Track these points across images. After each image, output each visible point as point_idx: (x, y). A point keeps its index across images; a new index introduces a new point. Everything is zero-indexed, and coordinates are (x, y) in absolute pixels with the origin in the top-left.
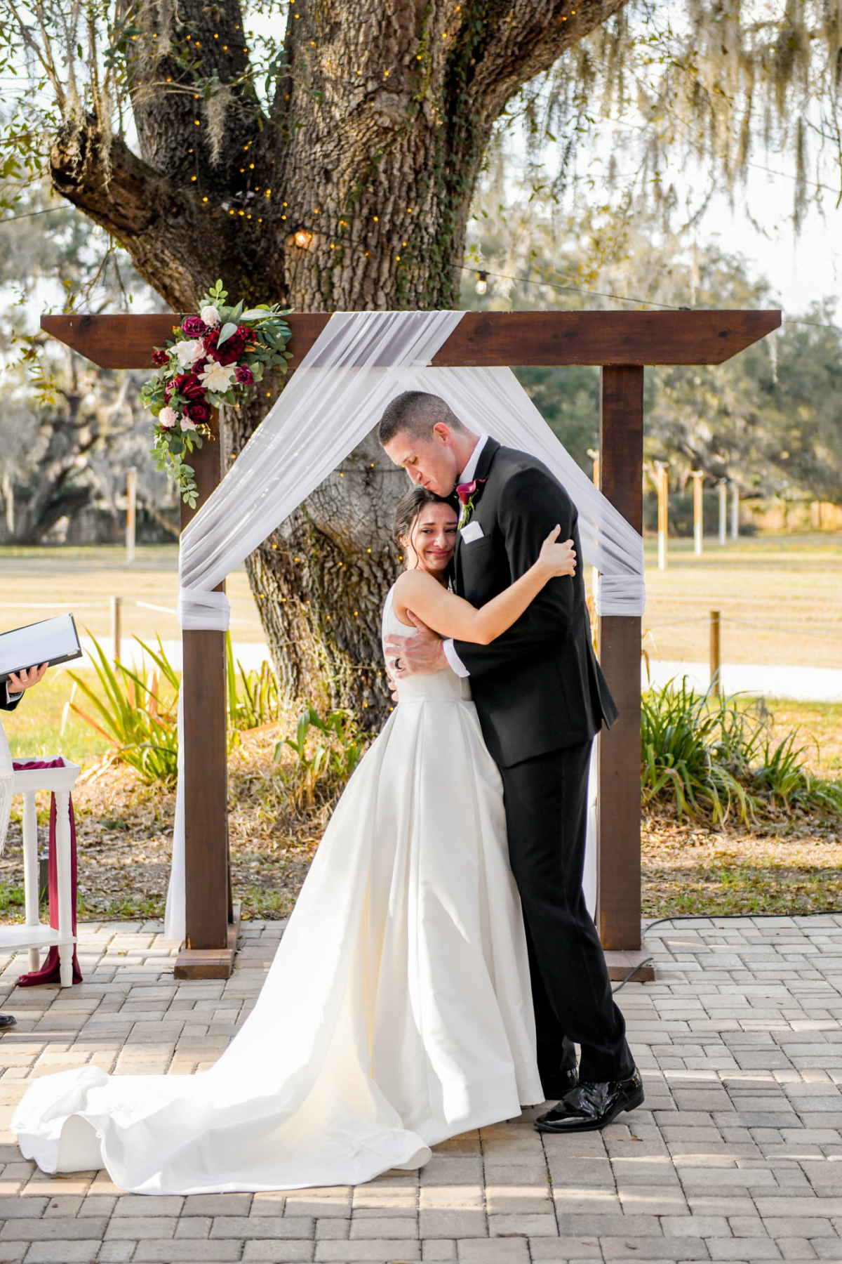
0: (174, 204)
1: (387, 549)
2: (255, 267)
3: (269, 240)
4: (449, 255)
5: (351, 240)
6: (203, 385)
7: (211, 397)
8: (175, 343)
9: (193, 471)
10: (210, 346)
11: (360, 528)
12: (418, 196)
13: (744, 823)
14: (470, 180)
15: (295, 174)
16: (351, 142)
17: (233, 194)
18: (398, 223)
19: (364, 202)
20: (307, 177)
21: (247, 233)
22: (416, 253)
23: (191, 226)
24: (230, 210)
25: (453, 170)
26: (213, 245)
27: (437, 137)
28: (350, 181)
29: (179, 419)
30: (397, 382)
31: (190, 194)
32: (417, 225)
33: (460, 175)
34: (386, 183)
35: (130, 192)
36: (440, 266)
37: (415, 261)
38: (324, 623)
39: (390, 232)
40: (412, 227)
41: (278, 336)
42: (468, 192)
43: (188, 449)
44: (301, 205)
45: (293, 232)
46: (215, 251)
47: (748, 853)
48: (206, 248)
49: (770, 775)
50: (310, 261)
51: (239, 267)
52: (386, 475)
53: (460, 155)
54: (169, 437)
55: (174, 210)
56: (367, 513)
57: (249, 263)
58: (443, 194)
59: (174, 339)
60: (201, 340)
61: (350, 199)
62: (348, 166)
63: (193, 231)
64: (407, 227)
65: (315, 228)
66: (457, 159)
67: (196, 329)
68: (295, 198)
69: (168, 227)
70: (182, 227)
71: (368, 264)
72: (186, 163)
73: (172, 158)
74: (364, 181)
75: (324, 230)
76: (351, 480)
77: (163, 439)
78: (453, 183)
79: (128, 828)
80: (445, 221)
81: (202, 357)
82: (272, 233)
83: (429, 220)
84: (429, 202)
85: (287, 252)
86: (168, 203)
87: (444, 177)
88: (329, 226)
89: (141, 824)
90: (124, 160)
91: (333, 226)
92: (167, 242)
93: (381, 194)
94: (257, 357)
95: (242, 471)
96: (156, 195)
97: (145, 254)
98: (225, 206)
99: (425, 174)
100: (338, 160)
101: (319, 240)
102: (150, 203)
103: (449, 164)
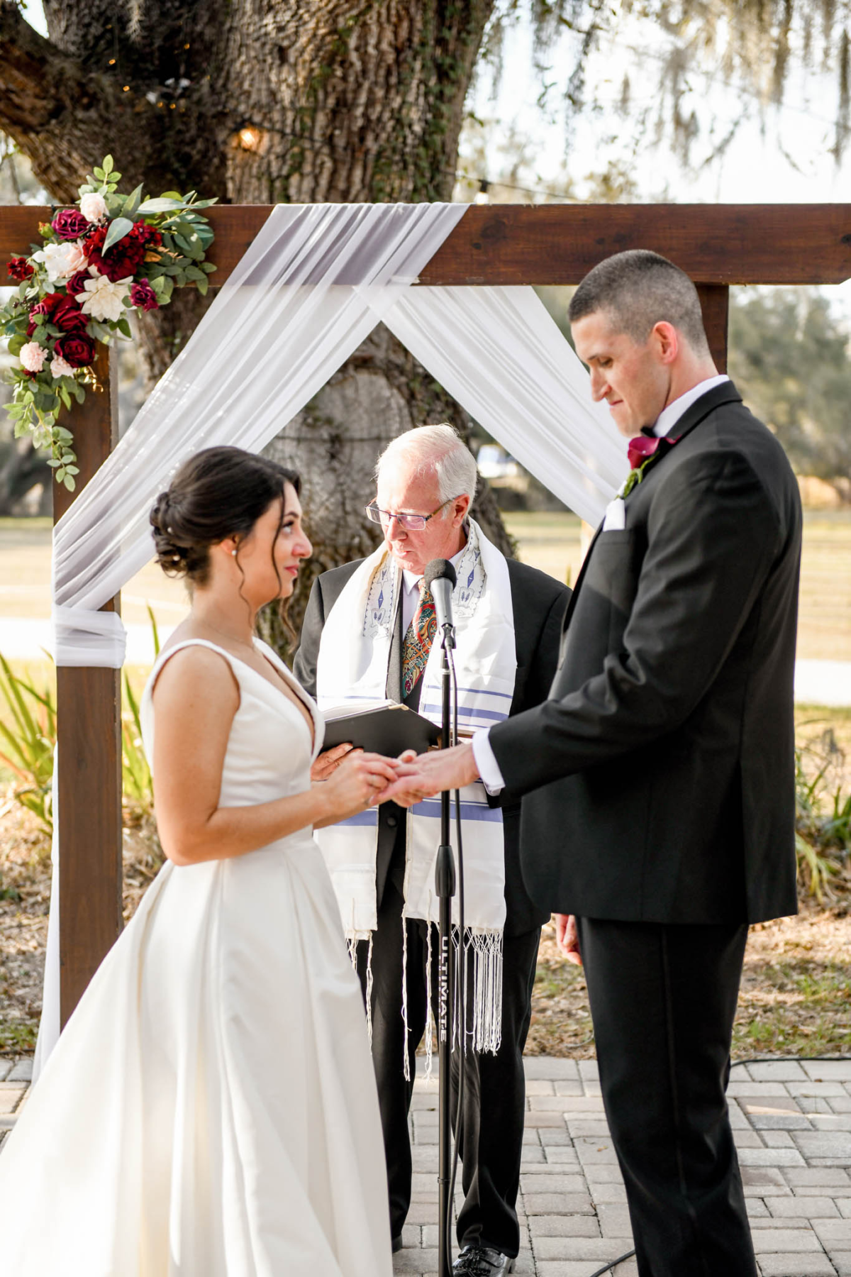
0: (85, 93)
1: (357, 540)
2: (189, 175)
3: (207, 140)
4: (439, 162)
5: (312, 140)
6: (85, 311)
7: (97, 328)
8: (42, 247)
9: (70, 436)
10: (92, 253)
11: (322, 513)
12: (400, 82)
13: (814, 896)
14: (467, 64)
15: (240, 55)
16: (313, 9)
17: (162, 83)
18: (374, 117)
19: (330, 89)
20: (256, 57)
21: (180, 132)
22: (397, 158)
23: (106, 121)
24: (158, 101)
25: (445, 51)
26: (134, 148)
27: (425, 5)
28: (312, 61)
29: (49, 359)
30: (368, 308)
31: (106, 81)
32: (399, 121)
33: (454, 57)
34: (358, 65)
35: (26, 75)
36: (428, 175)
37: (395, 168)
38: (277, 632)
39: (363, 130)
40: (391, 124)
41: (194, 238)
42: (464, 80)
43: (63, 404)
44: (248, 94)
45: (237, 130)
46: (137, 154)
47: (826, 942)
48: (127, 151)
49: (842, 829)
50: (259, 167)
51: (169, 176)
52: (357, 445)
53: (454, 31)
54: (34, 387)
55: (85, 101)
56: (331, 494)
57: (182, 170)
58: (433, 81)
59: (41, 242)
60: (81, 243)
61: (313, 85)
62: (309, 42)
63: (109, 128)
64: (385, 124)
65: (267, 124)
66: (450, 35)
67: (73, 228)
68: (241, 84)
69: (76, 122)
70: (95, 123)
71: (334, 173)
72: (102, 42)
73: (84, 36)
74: (330, 61)
75: (278, 126)
76: (312, 451)
77: (26, 389)
78: (446, 67)
79: (21, 899)
80: (434, 117)
81: (81, 268)
82: (212, 131)
83: (414, 115)
84: (414, 90)
85: (230, 156)
86: (76, 91)
87: (434, 59)
88: (283, 122)
89: (37, 894)
90: (18, 33)
91: (289, 121)
92: (74, 141)
93: (351, 79)
94: (163, 270)
95: (142, 437)
96: (60, 80)
97: (47, 157)
98: (152, 97)
99: (408, 54)
100: (296, 33)
101: (271, 140)
102: (53, 91)
103: (441, 42)
